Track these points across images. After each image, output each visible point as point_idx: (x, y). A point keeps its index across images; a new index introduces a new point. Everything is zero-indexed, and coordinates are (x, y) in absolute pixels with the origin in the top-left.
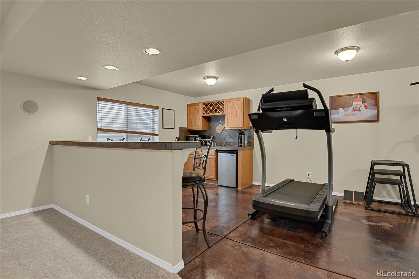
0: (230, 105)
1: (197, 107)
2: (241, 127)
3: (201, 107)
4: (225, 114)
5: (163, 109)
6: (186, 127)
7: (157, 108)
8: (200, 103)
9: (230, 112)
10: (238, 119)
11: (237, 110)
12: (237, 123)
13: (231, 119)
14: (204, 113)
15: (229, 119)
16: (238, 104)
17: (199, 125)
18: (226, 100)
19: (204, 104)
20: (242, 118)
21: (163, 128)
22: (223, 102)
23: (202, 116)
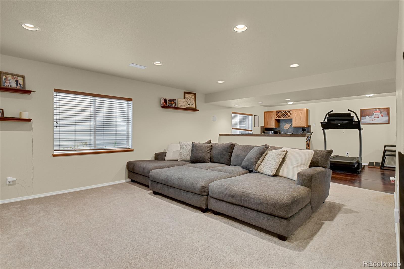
0: (296, 113)
1: (272, 114)
2: (303, 126)
3: (275, 114)
4: (292, 118)
5: (254, 116)
6: (264, 126)
7: (252, 115)
8: (274, 111)
9: (295, 117)
10: (301, 121)
11: (301, 116)
12: (301, 124)
13: (296, 121)
14: (277, 118)
15: (295, 121)
16: (301, 113)
17: (273, 124)
18: (293, 110)
19: (277, 112)
20: (305, 120)
21: (254, 127)
22: (291, 111)
23: (276, 120)
